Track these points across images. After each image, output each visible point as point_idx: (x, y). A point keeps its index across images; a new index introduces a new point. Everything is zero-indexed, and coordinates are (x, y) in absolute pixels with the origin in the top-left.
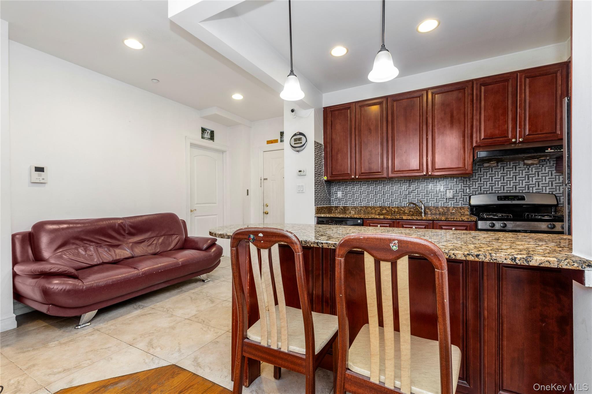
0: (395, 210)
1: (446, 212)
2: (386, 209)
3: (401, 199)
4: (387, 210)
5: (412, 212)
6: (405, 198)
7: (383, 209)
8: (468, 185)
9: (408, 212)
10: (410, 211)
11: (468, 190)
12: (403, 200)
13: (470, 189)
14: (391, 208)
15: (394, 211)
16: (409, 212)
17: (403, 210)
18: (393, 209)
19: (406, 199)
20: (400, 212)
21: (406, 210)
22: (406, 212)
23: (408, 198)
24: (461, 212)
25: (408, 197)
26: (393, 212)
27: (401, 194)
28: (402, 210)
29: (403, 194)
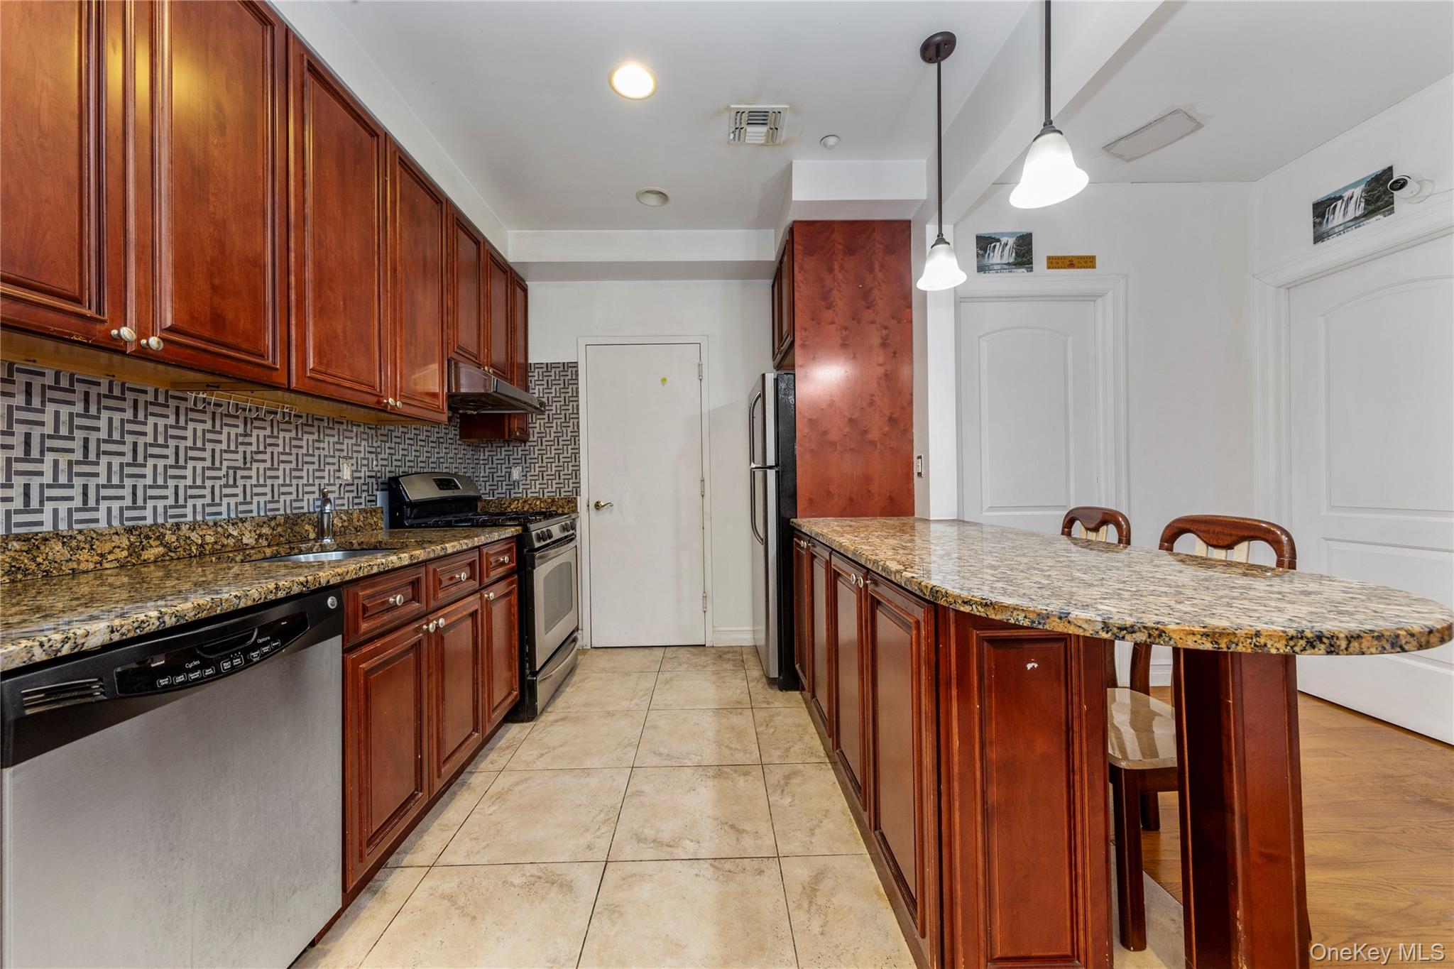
0: (203, 537)
1: (347, 527)
2: (160, 537)
3: (218, 483)
4: (166, 546)
5: (267, 539)
6: (231, 482)
7: (148, 537)
8: (373, 450)
9: (252, 542)
10: (260, 536)
11: (375, 463)
12: (226, 491)
13: (377, 460)
14: (184, 528)
15: (202, 546)
16: (257, 540)
17: (235, 533)
18: (194, 536)
19: (235, 485)
20: (223, 546)
21: (247, 533)
22: (245, 541)
23: (240, 482)
24: (372, 522)
25: (243, 477)
26: (194, 549)
27: (217, 464)
28: (230, 535)
29: (225, 464)
